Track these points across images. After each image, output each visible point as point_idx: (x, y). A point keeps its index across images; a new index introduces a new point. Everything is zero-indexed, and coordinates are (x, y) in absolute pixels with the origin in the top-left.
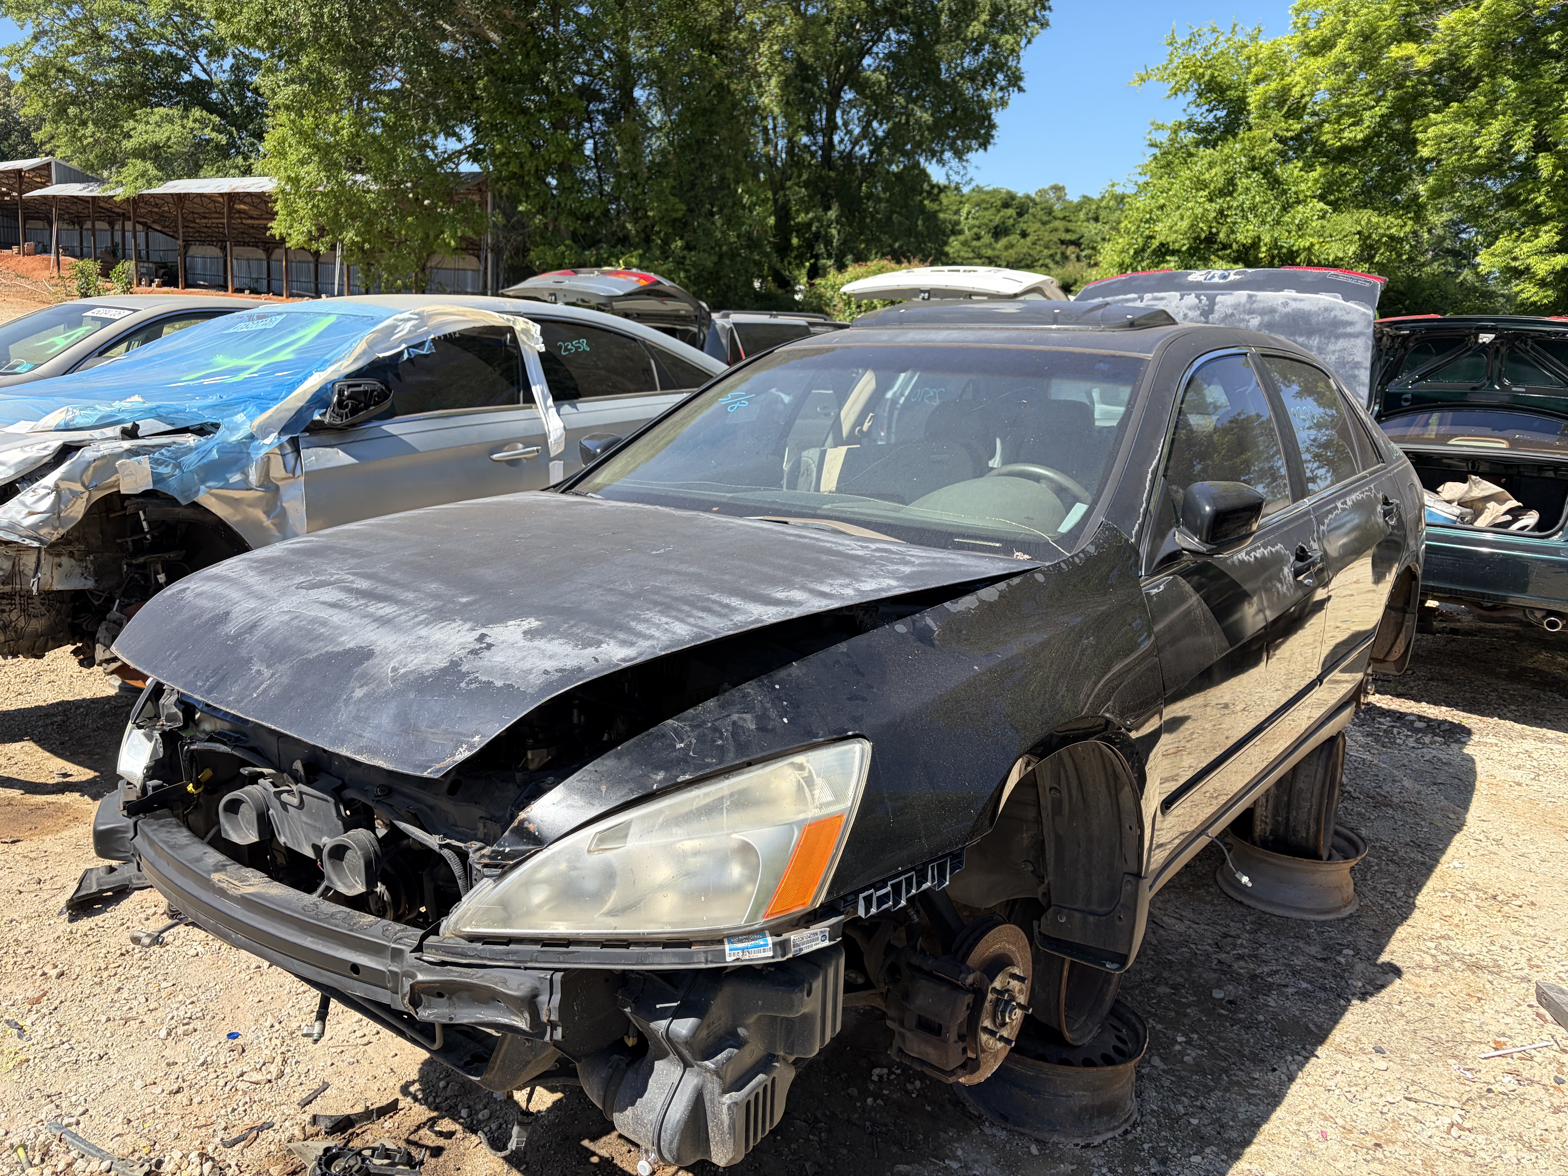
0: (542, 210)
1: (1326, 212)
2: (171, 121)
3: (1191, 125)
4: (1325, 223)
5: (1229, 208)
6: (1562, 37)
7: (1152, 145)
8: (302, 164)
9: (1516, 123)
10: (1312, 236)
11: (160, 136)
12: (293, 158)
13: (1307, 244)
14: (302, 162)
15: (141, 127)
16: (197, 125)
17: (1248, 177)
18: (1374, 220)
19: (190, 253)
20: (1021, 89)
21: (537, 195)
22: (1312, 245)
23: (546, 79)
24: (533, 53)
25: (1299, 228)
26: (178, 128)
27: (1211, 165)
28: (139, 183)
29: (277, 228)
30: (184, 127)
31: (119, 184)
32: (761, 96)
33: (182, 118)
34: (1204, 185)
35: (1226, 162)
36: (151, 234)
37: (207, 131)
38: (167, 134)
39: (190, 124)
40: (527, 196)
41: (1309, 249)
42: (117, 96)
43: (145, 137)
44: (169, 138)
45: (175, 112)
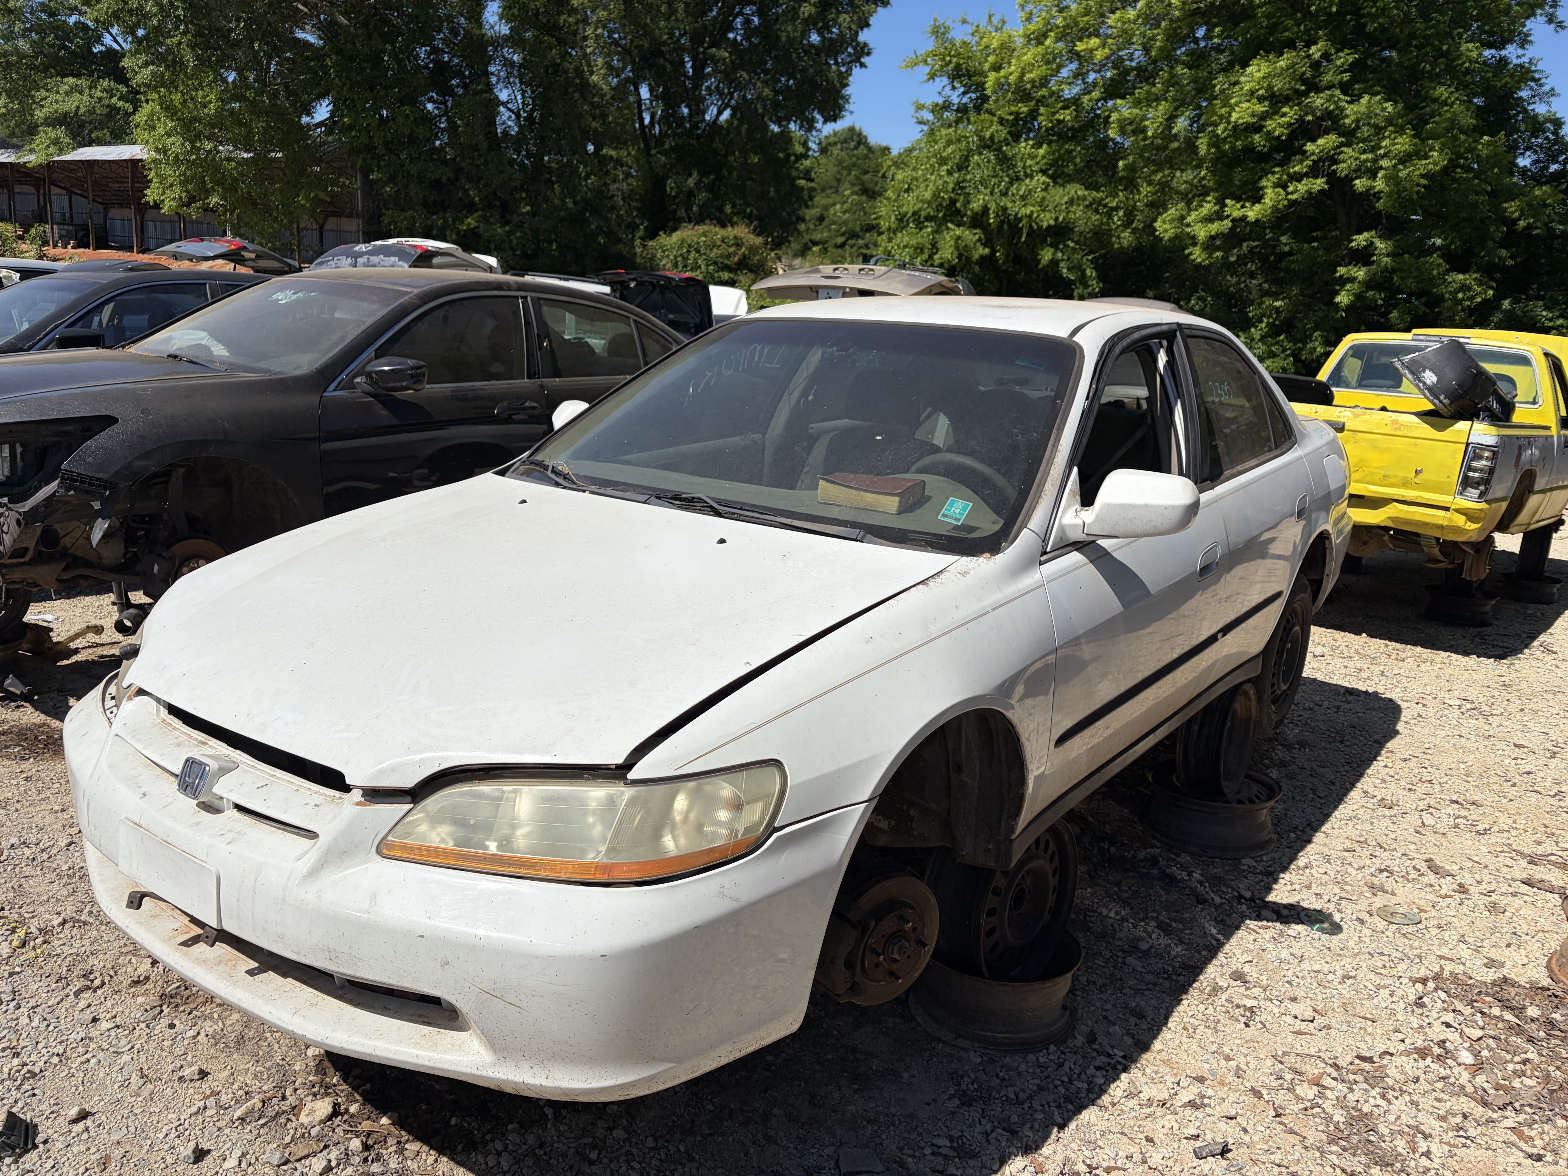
0: (392, 179)
1: (1048, 185)
2: (81, 93)
3: (946, 106)
4: (1045, 194)
5: (964, 180)
6: (1223, 32)
7: (920, 123)
8: (170, 136)
9: (1176, 109)
10: (1033, 205)
11: (70, 105)
12: (161, 131)
13: (1028, 212)
14: (169, 135)
15: (53, 97)
16: (105, 95)
17: (980, 154)
18: (1080, 193)
19: (110, 215)
20: (863, 65)
21: (388, 165)
22: (1032, 212)
23: (386, 58)
24: (375, 35)
25: (1023, 198)
26: (86, 98)
27: (949, 143)
28: (51, 150)
29: (151, 195)
30: (91, 96)
31: (32, 151)
32: (591, 74)
33: (90, 88)
34: (943, 161)
35: (959, 141)
36: (74, 197)
37: (114, 100)
38: (76, 104)
39: (98, 94)
40: (379, 166)
41: (1030, 216)
42: (31, 67)
43: (55, 106)
44: (78, 108)
45: (83, 82)
